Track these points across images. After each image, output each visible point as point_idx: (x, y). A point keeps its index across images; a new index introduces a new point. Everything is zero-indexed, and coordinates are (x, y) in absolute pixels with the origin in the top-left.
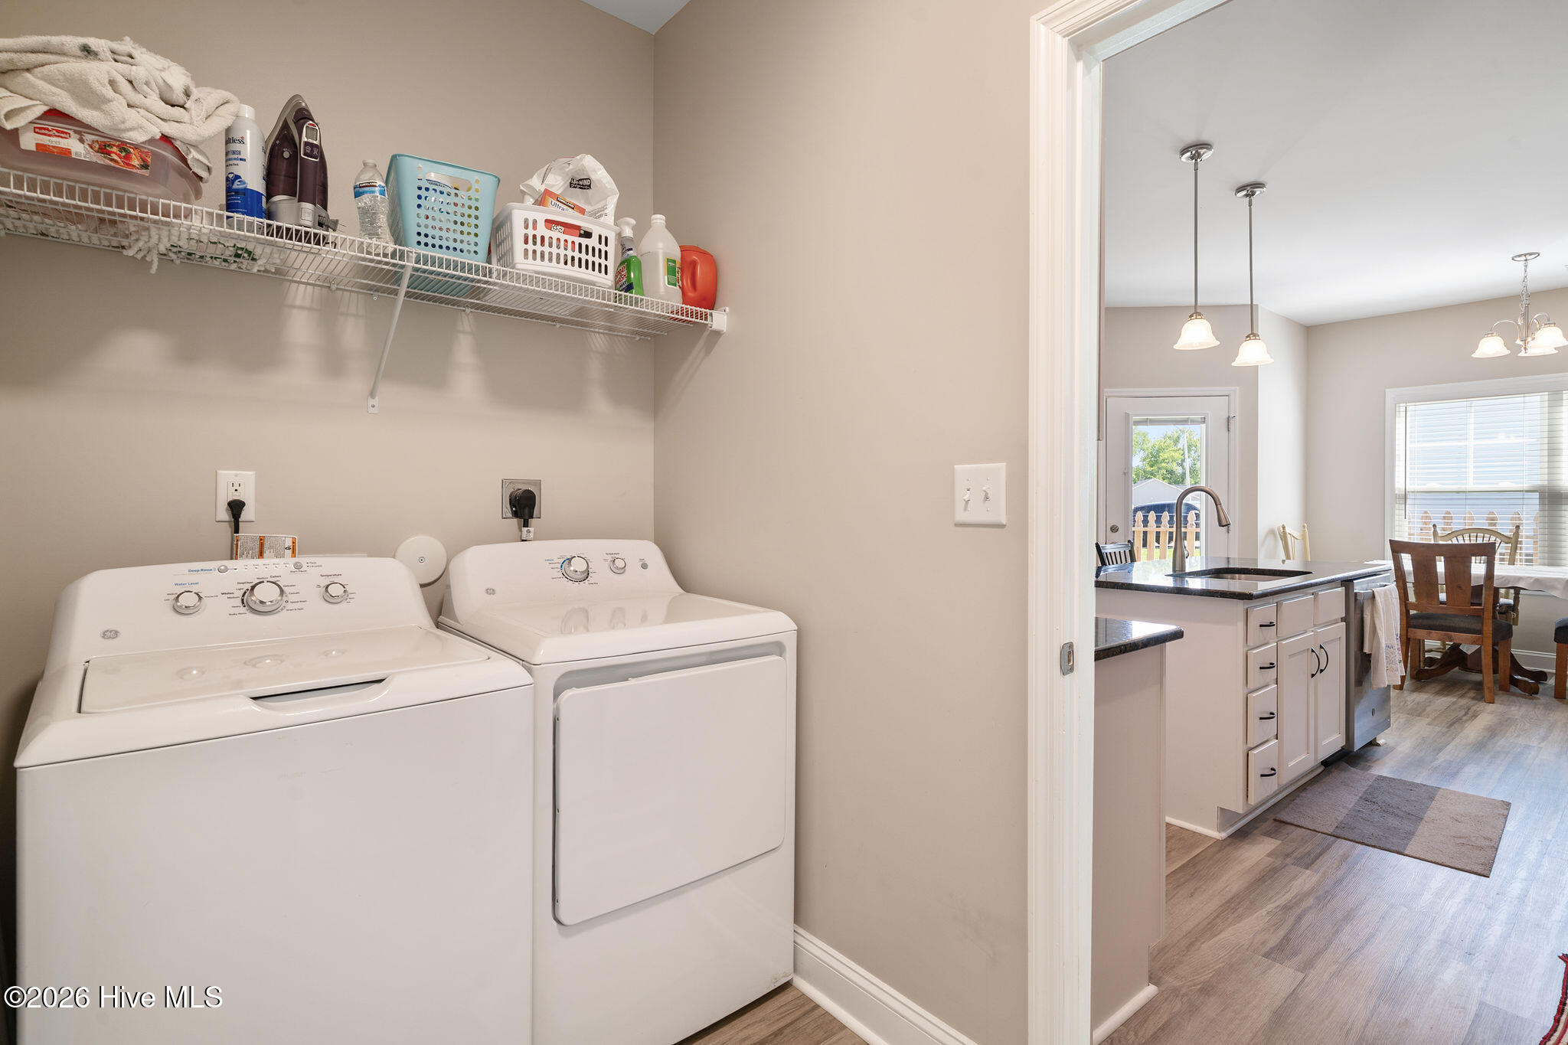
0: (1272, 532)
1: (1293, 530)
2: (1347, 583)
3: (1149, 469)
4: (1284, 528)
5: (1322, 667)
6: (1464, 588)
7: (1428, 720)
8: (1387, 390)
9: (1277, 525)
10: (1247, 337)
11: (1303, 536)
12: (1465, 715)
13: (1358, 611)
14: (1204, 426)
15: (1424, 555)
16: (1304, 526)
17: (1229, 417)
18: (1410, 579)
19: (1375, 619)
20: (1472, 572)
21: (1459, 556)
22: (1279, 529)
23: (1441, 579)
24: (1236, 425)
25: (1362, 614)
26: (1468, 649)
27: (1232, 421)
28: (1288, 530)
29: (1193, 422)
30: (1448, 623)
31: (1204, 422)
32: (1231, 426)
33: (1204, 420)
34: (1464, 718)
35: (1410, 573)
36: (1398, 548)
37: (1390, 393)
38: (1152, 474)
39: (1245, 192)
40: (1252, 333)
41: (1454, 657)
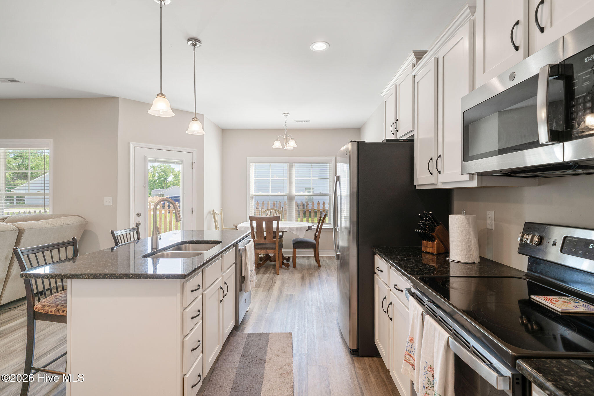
0: (210, 212)
1: (217, 211)
2: (236, 245)
3: (175, 182)
4: (214, 211)
5: (225, 294)
6: (271, 233)
7: (262, 289)
8: (247, 157)
9: (211, 210)
10: (193, 119)
11: (221, 214)
12: (272, 283)
13: (240, 257)
14: (182, 165)
15: (259, 221)
16: (221, 209)
17: (192, 162)
18: (255, 230)
19: (247, 260)
20: (273, 226)
21: (269, 221)
22: (212, 211)
23: (265, 230)
24: (195, 166)
25: (242, 258)
26: (272, 255)
27: (194, 164)
28: (215, 211)
29: (177, 163)
30: (266, 246)
31: (182, 164)
32: (194, 166)
33: (182, 163)
34: (272, 285)
35: (255, 228)
36: (252, 219)
37: (248, 159)
38: (176, 184)
39: (191, 42)
40: (195, 117)
41: (267, 258)
